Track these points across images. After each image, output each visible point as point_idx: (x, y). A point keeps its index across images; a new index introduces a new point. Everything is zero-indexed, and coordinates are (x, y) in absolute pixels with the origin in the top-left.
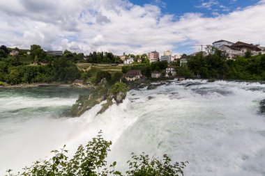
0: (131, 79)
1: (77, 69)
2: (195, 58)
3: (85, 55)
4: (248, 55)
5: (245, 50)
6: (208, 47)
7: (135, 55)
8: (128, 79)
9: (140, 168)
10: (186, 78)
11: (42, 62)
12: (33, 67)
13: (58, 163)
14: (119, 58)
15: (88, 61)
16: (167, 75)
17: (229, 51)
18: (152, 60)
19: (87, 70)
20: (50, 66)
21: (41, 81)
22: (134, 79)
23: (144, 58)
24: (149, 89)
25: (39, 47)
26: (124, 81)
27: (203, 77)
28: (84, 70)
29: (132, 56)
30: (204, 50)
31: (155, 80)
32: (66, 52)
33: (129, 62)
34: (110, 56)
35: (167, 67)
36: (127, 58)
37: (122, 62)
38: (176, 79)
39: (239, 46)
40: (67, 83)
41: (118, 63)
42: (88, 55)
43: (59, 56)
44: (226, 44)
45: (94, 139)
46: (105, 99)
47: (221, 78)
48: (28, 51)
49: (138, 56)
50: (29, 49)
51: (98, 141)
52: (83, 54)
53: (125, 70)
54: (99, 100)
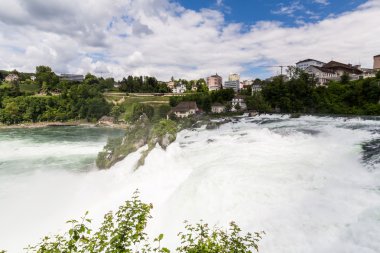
0: (183, 115)
1: (104, 101)
2: (273, 84)
3: (116, 80)
4: (345, 79)
5: (341, 73)
6: (290, 68)
7: (188, 80)
8: (178, 115)
10: (260, 113)
11: (54, 91)
12: (40, 99)
13: (76, 238)
14: (164, 84)
15: (121, 90)
16: (233, 109)
17: (320, 75)
18: (212, 87)
19: (120, 102)
20: (65, 97)
21: (51, 118)
22: (187, 114)
23: (200, 85)
24: (208, 128)
25: (49, 69)
26: (173, 117)
27: (284, 110)
28: (115, 103)
29: (184, 82)
30: (284, 73)
31: (217, 115)
32: (89, 76)
33: (179, 91)
34: (151, 81)
35: (233, 97)
36: (177, 84)
37: (170, 91)
38: (246, 115)
39: (332, 67)
40: (89, 121)
41: (163, 92)
42: (121, 80)
43: (78, 83)
44: (315, 64)
45: (128, 202)
46: (145, 143)
47: (308, 113)
48: (32, 74)
49: (192, 82)
50: (34, 71)
51: (133, 205)
52: (113, 79)
53: (174, 102)
54: (136, 145)
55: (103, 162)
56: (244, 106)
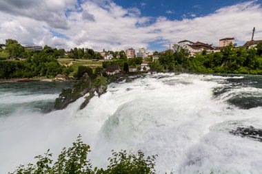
0: (111, 74)
1: (58, 64)
2: (165, 55)
3: (66, 50)
4: (204, 53)
5: (203, 49)
6: (175, 45)
7: (114, 51)
8: (108, 73)
9: (119, 163)
10: (158, 72)
11: (21, 57)
12: (10, 62)
14: (99, 54)
15: (70, 57)
16: (142, 70)
17: (190, 49)
18: (129, 56)
19: (69, 65)
20: (29, 61)
21: (20, 76)
22: (114, 73)
23: (122, 54)
24: (127, 82)
25: (16, 42)
26: (105, 75)
27: (171, 70)
28: (66, 65)
29: (112, 53)
30: (172, 48)
31: (132, 74)
32: (46, 47)
33: (108, 58)
34: (90, 52)
35: (142, 62)
36: (107, 54)
37: (102, 58)
38: (149, 73)
39: (197, 46)
40: (48, 78)
41: (98, 59)
42: (69, 50)
43: (39, 51)
44: (189, 43)
45: (74, 144)
46: (87, 92)
47: (184, 72)
48: (4, 45)
49: (117, 53)
52: (63, 50)
53: (105, 65)
54: (82, 93)
55: (59, 105)
56: (148, 68)
